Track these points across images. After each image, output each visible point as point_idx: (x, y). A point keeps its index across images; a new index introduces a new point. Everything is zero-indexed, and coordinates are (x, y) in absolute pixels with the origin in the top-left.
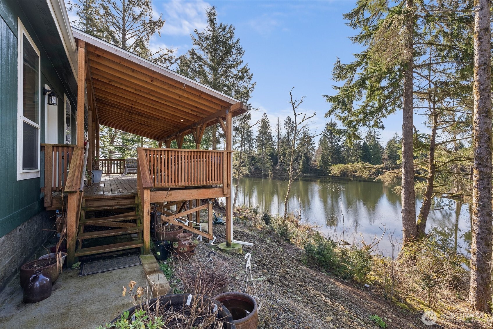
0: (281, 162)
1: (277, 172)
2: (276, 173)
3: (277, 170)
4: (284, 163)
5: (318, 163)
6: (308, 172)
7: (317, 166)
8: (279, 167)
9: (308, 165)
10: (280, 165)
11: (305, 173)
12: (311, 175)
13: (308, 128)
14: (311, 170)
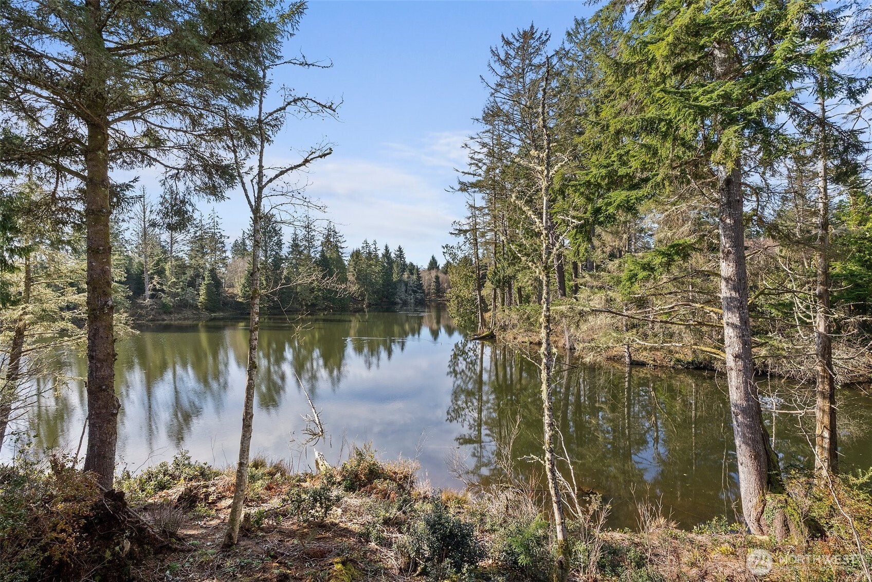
0: (154, 289)
1: (144, 312)
2: (141, 315)
3: (142, 308)
4: (163, 291)
5: (238, 290)
6: (220, 310)
7: (236, 295)
8: (148, 301)
9: (219, 295)
10: (152, 297)
11: (214, 312)
12: (227, 314)
13: (216, 219)
14: (225, 304)
